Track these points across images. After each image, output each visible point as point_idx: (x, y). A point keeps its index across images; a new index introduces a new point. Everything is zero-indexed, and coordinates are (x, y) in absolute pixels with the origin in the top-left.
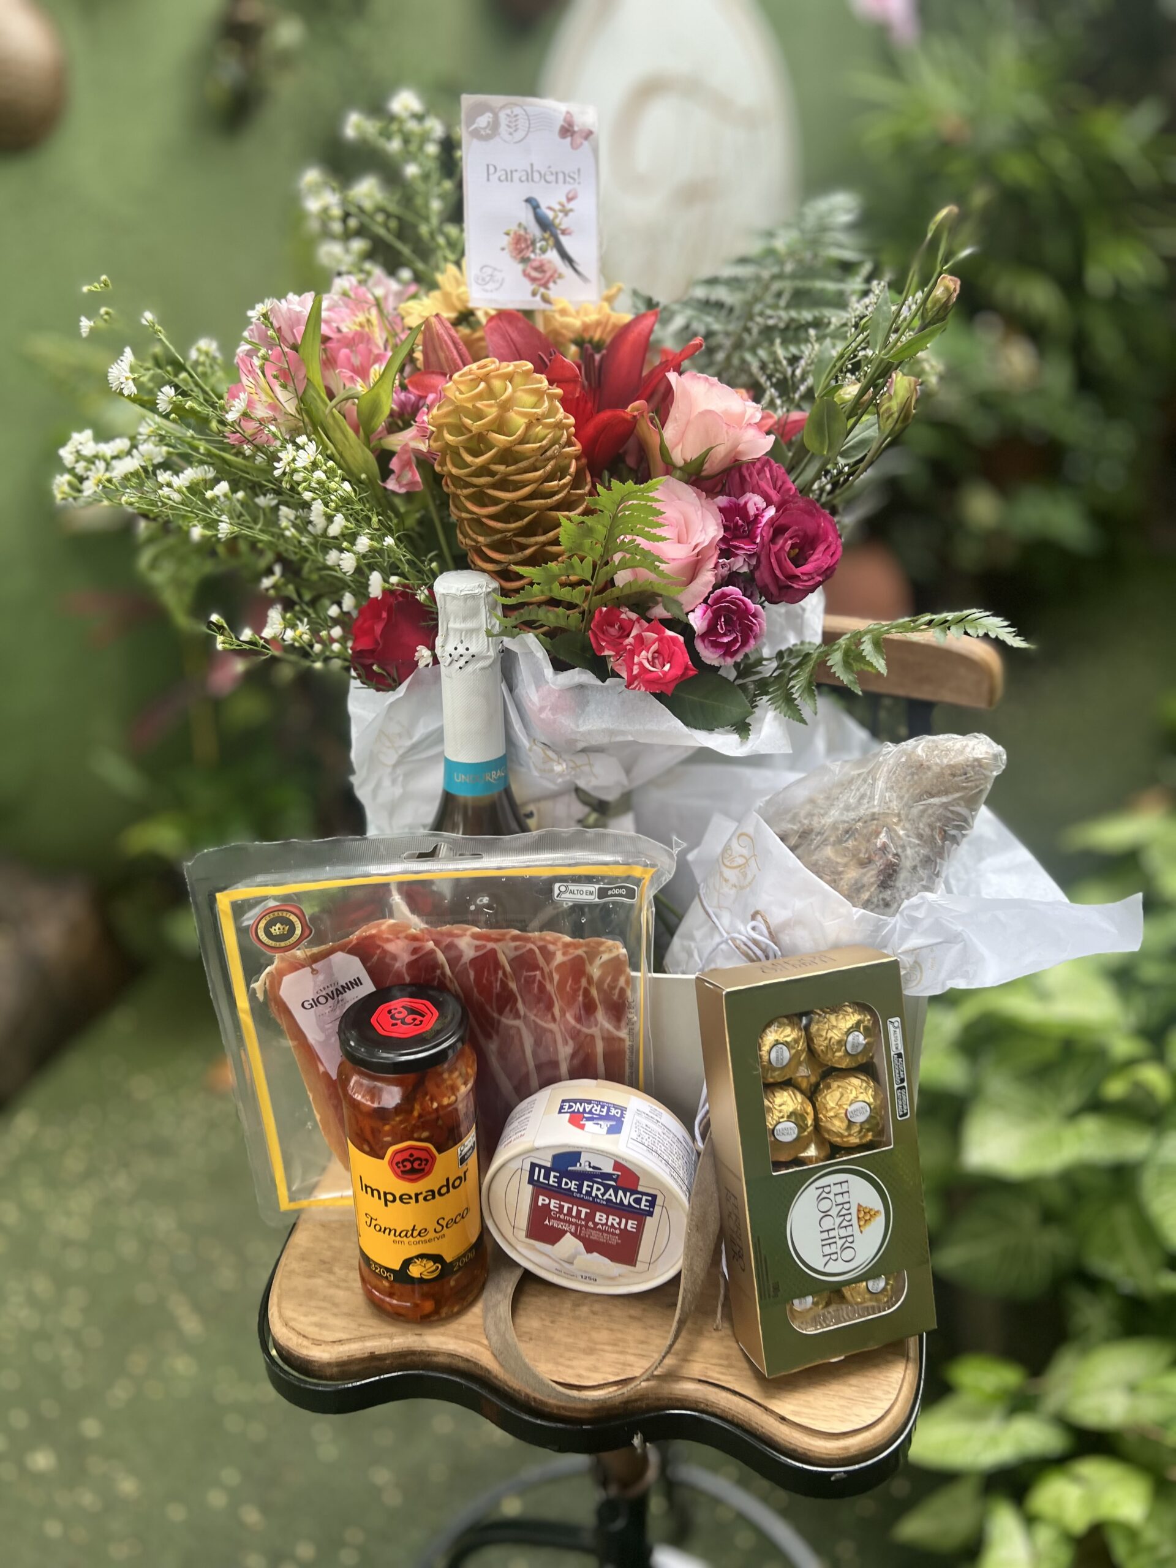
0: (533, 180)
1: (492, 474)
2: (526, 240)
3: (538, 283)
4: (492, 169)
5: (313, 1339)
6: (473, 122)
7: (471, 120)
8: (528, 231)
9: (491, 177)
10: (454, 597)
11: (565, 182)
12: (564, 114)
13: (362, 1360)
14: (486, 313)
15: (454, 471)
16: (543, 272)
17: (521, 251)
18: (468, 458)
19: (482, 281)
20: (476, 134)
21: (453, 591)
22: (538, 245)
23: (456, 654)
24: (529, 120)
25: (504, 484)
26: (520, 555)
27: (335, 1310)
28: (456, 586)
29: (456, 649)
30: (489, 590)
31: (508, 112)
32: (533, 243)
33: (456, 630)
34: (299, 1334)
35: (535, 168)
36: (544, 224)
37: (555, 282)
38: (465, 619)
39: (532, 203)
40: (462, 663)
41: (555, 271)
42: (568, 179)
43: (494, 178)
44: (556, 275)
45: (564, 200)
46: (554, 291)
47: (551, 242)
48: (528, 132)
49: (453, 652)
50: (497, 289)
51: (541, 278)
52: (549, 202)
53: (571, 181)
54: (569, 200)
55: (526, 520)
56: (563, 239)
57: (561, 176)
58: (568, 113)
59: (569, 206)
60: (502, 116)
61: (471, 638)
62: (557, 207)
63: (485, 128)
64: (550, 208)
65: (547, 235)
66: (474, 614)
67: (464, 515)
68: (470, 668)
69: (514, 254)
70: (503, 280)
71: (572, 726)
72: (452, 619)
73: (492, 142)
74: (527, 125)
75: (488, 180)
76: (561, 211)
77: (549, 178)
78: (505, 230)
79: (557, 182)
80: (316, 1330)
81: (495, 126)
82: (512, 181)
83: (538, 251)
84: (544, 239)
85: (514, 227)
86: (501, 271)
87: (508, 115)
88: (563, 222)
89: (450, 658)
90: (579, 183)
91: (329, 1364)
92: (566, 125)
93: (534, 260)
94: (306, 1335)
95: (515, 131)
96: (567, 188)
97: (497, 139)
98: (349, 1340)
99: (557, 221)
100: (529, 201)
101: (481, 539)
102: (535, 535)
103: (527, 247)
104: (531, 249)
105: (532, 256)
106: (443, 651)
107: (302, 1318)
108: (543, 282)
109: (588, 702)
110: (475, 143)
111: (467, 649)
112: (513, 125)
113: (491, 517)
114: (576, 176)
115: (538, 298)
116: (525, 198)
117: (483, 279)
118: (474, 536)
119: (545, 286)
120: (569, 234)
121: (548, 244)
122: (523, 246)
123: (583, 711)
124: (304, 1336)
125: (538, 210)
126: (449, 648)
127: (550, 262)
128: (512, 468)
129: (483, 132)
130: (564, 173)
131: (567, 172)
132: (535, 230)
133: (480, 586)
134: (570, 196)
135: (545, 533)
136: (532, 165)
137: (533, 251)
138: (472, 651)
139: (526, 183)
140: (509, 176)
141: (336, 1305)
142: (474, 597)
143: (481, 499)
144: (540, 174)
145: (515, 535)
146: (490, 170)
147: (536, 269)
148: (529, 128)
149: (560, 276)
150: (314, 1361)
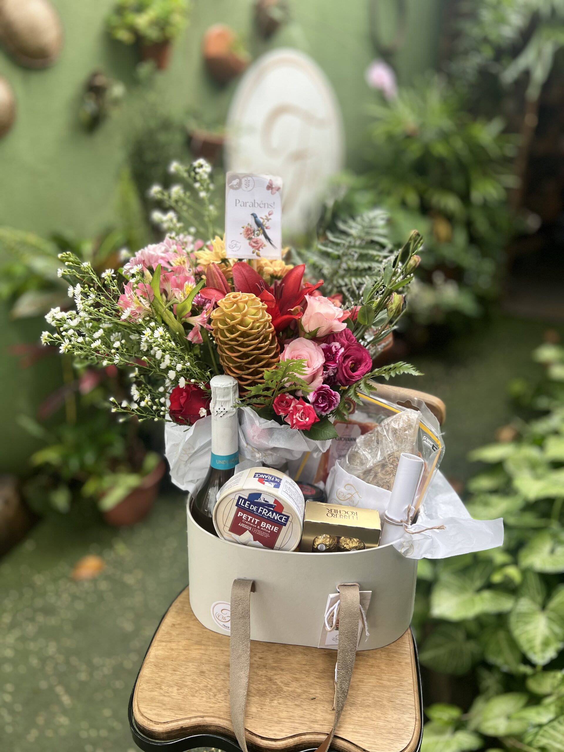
0: (255, 206)
1: (238, 341)
2: (251, 230)
3: (255, 248)
4: (238, 202)
5: (155, 722)
6: (231, 182)
7: (230, 182)
8: (252, 227)
9: (237, 205)
10: (220, 388)
11: (268, 207)
12: (269, 180)
13: (177, 730)
14: (234, 261)
15: (221, 338)
16: (258, 244)
17: (248, 235)
18: (228, 335)
19: (232, 247)
20: (232, 187)
21: (219, 386)
22: (256, 233)
23: (219, 411)
24: (254, 182)
25: (242, 345)
26: (247, 372)
27: (164, 707)
28: (220, 383)
29: (219, 409)
30: (234, 385)
31: (246, 179)
32: (254, 232)
33: (219, 401)
34: (148, 719)
35: (256, 202)
36: (259, 224)
37: (262, 248)
38: (223, 397)
39: (254, 216)
40: (222, 415)
41: (263, 244)
42: (269, 206)
43: (238, 205)
44: (263, 245)
45: (267, 215)
46: (262, 252)
47: (261, 231)
48: (254, 187)
49: (218, 410)
50: (238, 250)
51: (257, 246)
52: (261, 215)
53: (271, 207)
54: (270, 215)
55: (250, 359)
56: (266, 231)
57: (266, 205)
58: (270, 180)
59: (269, 217)
60: (243, 180)
61: (226, 405)
62: (264, 218)
63: (236, 185)
64: (261, 218)
65: (260, 229)
66: (228, 395)
67: (224, 354)
68: (225, 417)
69: (245, 236)
70: (240, 247)
71: (267, 443)
72: (218, 397)
73: (238, 191)
74: (253, 184)
75: (236, 206)
76: (266, 219)
77: (261, 206)
78: (242, 226)
79: (265, 207)
80: (156, 717)
81: (240, 184)
82: (246, 206)
83: (256, 235)
84: (258, 230)
85: (246, 225)
86: (239, 243)
87: (246, 180)
88: (266, 224)
89: (216, 413)
90: (274, 208)
91: (162, 733)
92: (269, 185)
93: (254, 239)
94: (151, 719)
95: (248, 186)
96: (269, 210)
97: (240, 189)
98: (171, 722)
99: (264, 223)
100: (253, 214)
101: (231, 365)
102: (253, 364)
103: (251, 233)
104: (253, 234)
105: (253, 237)
106: (214, 410)
107: (149, 712)
108: (257, 248)
109: (273, 433)
110: (231, 191)
111: (224, 409)
112: (247, 184)
113: (236, 357)
114: (273, 205)
115: (255, 254)
116: (251, 213)
117: (232, 246)
118: (228, 363)
119: (258, 249)
120: (269, 229)
121: (260, 232)
122: (250, 233)
123: (271, 437)
124: (151, 720)
125: (256, 218)
126: (217, 408)
127: (260, 240)
128: (246, 339)
129: (235, 187)
130: (268, 204)
131: (269, 203)
132: (255, 227)
133: (230, 384)
134: (270, 213)
135: (257, 363)
136: (255, 200)
137: (254, 235)
138: (226, 410)
139: (252, 207)
140: (245, 204)
141: (164, 705)
142: (228, 388)
143: (232, 349)
144: (258, 204)
145: (246, 364)
146: (237, 202)
147: (254, 242)
148: (254, 185)
149: (265, 246)
150: (156, 732)
